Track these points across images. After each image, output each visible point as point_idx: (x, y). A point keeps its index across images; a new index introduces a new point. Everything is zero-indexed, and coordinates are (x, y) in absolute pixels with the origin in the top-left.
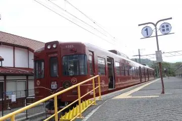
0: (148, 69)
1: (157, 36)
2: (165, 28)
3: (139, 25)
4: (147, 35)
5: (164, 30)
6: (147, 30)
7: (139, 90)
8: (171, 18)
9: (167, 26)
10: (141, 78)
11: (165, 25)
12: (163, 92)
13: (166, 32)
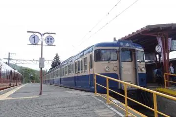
0: (17, 74)
1: (42, 45)
2: (50, 40)
3: (28, 32)
4: (34, 42)
5: (48, 42)
6: (34, 38)
7: (14, 93)
8: (55, 34)
9: (51, 39)
10: (11, 82)
11: (50, 38)
12: (41, 94)
13: (49, 43)
